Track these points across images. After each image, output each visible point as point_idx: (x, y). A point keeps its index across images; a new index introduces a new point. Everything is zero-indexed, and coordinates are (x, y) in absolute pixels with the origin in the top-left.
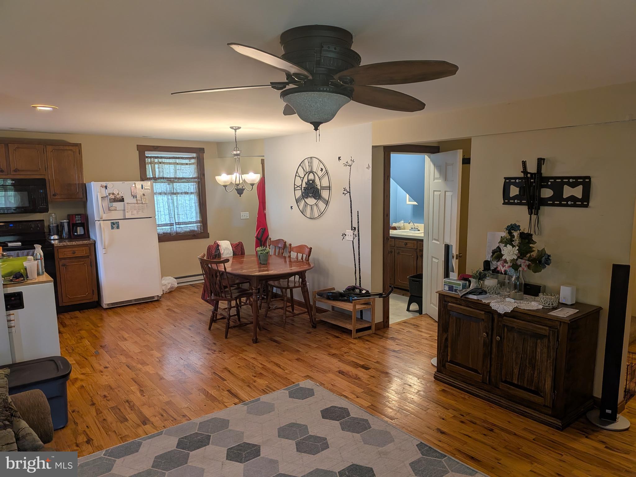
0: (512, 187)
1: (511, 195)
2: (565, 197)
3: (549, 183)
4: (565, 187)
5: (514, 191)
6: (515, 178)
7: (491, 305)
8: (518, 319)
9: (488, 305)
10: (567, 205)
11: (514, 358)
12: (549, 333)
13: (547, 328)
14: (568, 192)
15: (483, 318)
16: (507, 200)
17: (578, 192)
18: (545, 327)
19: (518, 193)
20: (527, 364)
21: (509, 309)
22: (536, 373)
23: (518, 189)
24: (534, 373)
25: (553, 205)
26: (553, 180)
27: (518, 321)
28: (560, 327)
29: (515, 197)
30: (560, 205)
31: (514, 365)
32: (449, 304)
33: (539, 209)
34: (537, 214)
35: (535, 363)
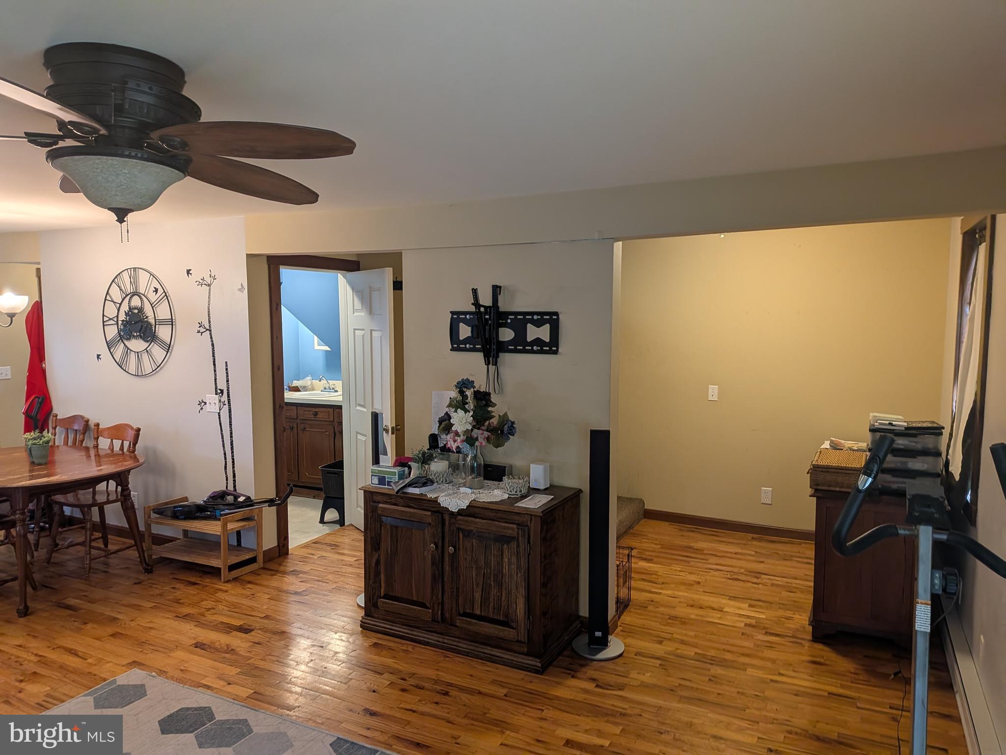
0: (461, 325)
1: (462, 337)
2: (529, 340)
3: (509, 321)
4: (529, 325)
5: (465, 332)
6: (465, 313)
7: (440, 500)
8: (476, 518)
9: (435, 501)
10: (532, 352)
11: (474, 575)
12: (518, 534)
13: (515, 526)
14: (533, 333)
15: (430, 521)
16: (457, 344)
17: (544, 333)
18: (511, 526)
19: (470, 334)
20: (492, 583)
21: (464, 504)
22: (504, 595)
23: (469, 329)
24: (501, 594)
25: (515, 351)
26: (513, 317)
27: (477, 520)
28: (531, 523)
29: (467, 340)
30: (524, 351)
31: (475, 586)
32: (381, 505)
33: (498, 357)
34: (495, 364)
35: (502, 578)
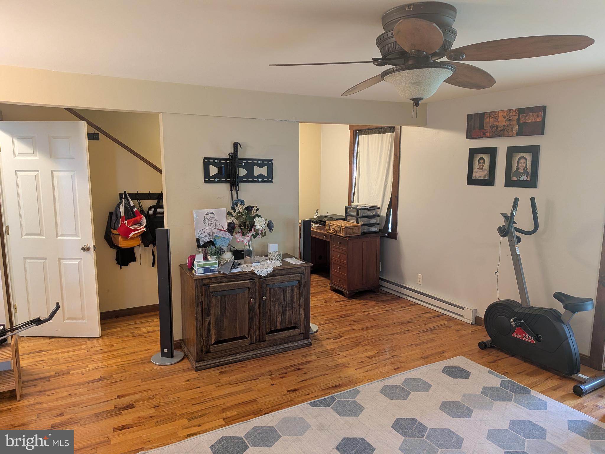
0: (211, 166)
1: (211, 174)
2: (255, 175)
3: (243, 164)
4: (255, 167)
5: (213, 170)
6: (214, 159)
7: (255, 271)
8: (276, 276)
9: (253, 273)
10: (258, 182)
11: (277, 308)
12: (301, 278)
13: (299, 275)
14: (258, 171)
15: (249, 286)
16: (208, 179)
17: (264, 171)
18: (297, 275)
19: (217, 172)
20: (287, 309)
22: (294, 313)
23: (217, 169)
24: (292, 313)
25: (248, 182)
26: (246, 162)
27: (278, 277)
28: (305, 271)
29: (215, 176)
30: (253, 182)
31: (277, 314)
32: (211, 285)
35: (293, 304)
